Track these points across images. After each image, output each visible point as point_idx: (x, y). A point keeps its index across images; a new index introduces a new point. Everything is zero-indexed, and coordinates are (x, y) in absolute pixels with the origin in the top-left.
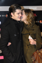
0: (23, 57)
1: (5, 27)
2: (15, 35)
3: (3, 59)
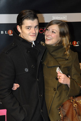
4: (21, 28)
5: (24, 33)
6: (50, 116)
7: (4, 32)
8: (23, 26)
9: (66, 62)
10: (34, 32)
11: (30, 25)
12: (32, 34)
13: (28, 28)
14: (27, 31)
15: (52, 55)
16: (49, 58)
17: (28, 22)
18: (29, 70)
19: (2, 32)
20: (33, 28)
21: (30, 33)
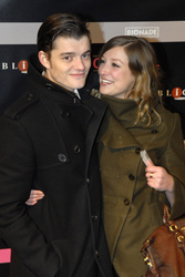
0: (98, 256)
1: (15, 119)
2: (63, 158)
3: (9, 261)
4: (49, 58)
5: (56, 68)
6: (115, 264)
7: (10, 66)
8: (53, 53)
9: (154, 137)
10: (81, 67)
11: (70, 51)
12: (75, 72)
13: (67, 58)
14: (62, 65)
15: (120, 121)
16: (113, 127)
17: (65, 44)
18: (68, 157)
19: (5, 66)
20: (79, 58)
21: (69, 70)
